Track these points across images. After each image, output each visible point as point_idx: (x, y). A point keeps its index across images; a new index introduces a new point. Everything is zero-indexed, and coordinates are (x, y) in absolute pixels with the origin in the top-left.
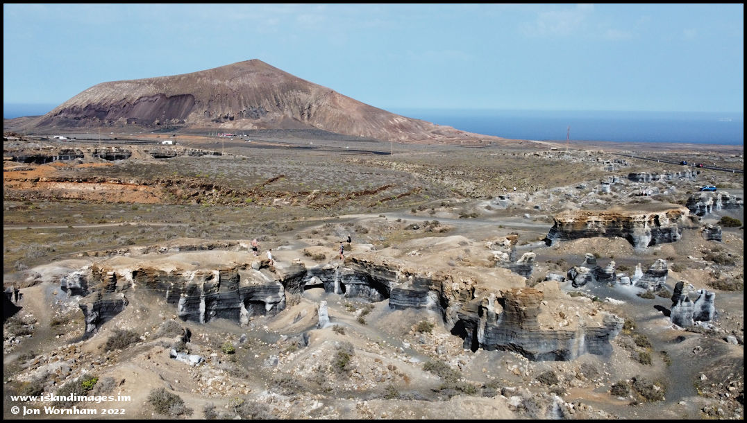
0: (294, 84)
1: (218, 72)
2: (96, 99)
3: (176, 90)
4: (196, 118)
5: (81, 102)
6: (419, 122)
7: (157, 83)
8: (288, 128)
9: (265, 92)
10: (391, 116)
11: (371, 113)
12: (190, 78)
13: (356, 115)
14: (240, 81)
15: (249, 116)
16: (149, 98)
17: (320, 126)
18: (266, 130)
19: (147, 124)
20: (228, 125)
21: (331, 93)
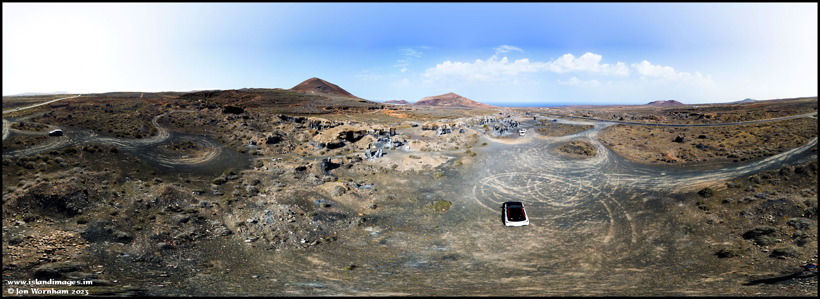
0: (459, 97)
1: (445, 95)
2: (423, 100)
3: (437, 98)
4: (440, 103)
5: (421, 101)
6: (483, 104)
7: (434, 97)
8: (457, 105)
9: (453, 98)
10: (477, 103)
11: (473, 102)
12: (440, 96)
13: (470, 102)
14: (449, 97)
15: (450, 103)
16: (432, 100)
17: (463, 105)
18: (452, 105)
19: (431, 104)
20: (446, 105)
21: (466, 99)
